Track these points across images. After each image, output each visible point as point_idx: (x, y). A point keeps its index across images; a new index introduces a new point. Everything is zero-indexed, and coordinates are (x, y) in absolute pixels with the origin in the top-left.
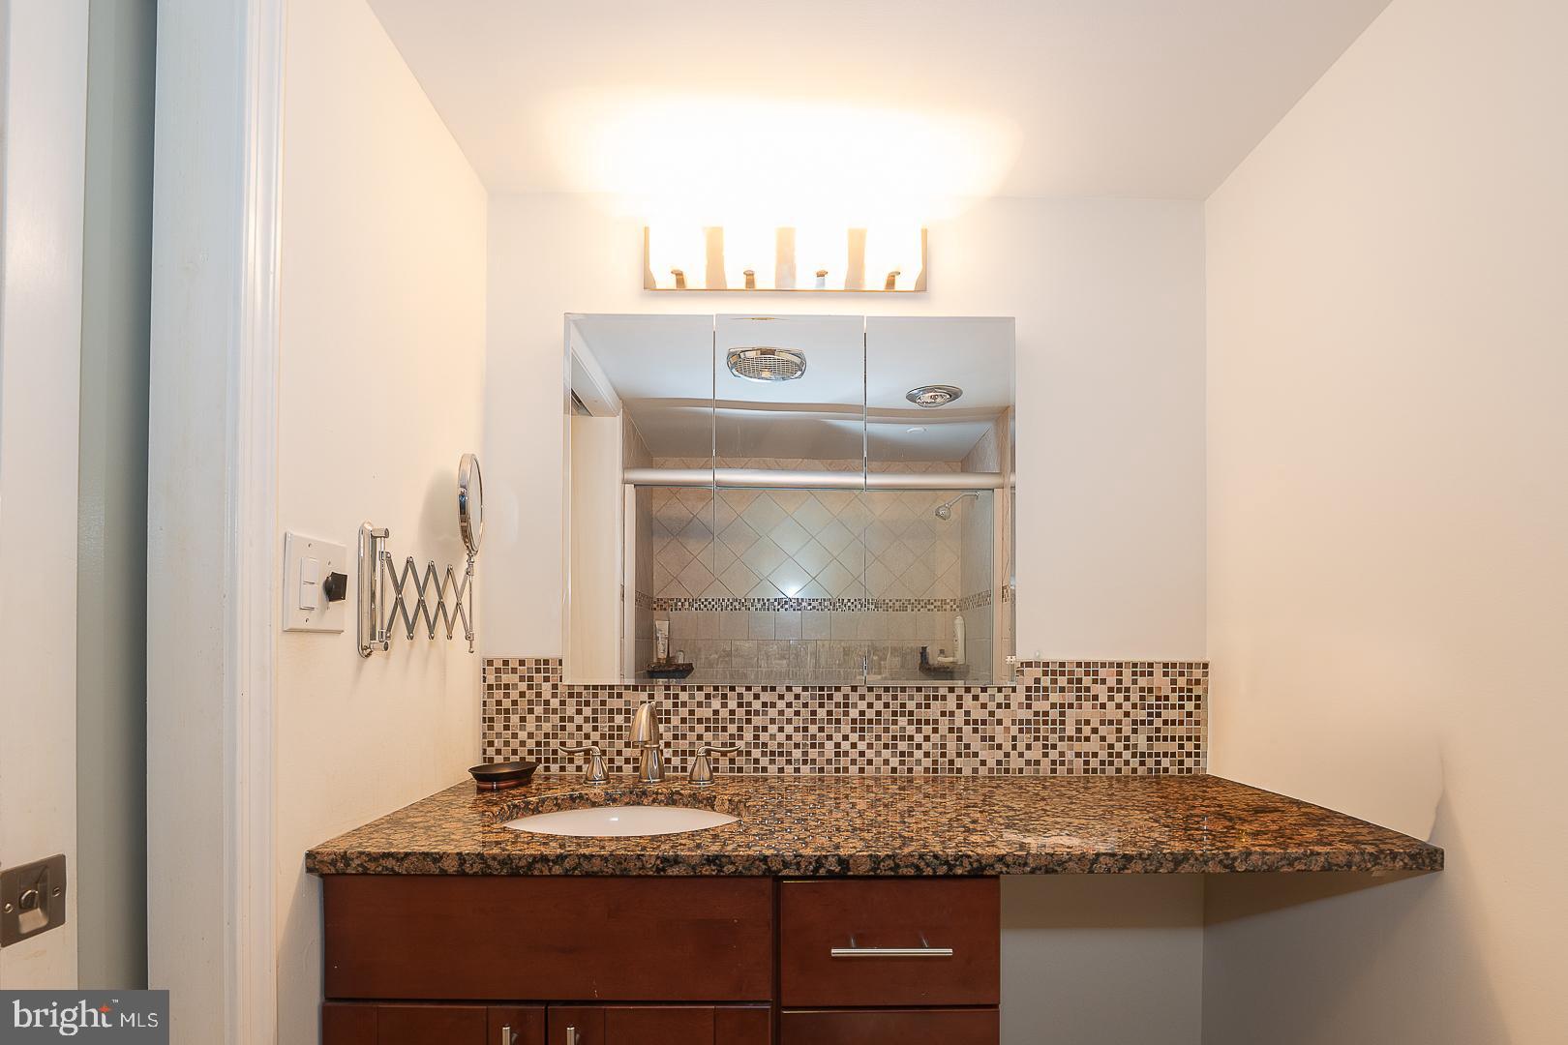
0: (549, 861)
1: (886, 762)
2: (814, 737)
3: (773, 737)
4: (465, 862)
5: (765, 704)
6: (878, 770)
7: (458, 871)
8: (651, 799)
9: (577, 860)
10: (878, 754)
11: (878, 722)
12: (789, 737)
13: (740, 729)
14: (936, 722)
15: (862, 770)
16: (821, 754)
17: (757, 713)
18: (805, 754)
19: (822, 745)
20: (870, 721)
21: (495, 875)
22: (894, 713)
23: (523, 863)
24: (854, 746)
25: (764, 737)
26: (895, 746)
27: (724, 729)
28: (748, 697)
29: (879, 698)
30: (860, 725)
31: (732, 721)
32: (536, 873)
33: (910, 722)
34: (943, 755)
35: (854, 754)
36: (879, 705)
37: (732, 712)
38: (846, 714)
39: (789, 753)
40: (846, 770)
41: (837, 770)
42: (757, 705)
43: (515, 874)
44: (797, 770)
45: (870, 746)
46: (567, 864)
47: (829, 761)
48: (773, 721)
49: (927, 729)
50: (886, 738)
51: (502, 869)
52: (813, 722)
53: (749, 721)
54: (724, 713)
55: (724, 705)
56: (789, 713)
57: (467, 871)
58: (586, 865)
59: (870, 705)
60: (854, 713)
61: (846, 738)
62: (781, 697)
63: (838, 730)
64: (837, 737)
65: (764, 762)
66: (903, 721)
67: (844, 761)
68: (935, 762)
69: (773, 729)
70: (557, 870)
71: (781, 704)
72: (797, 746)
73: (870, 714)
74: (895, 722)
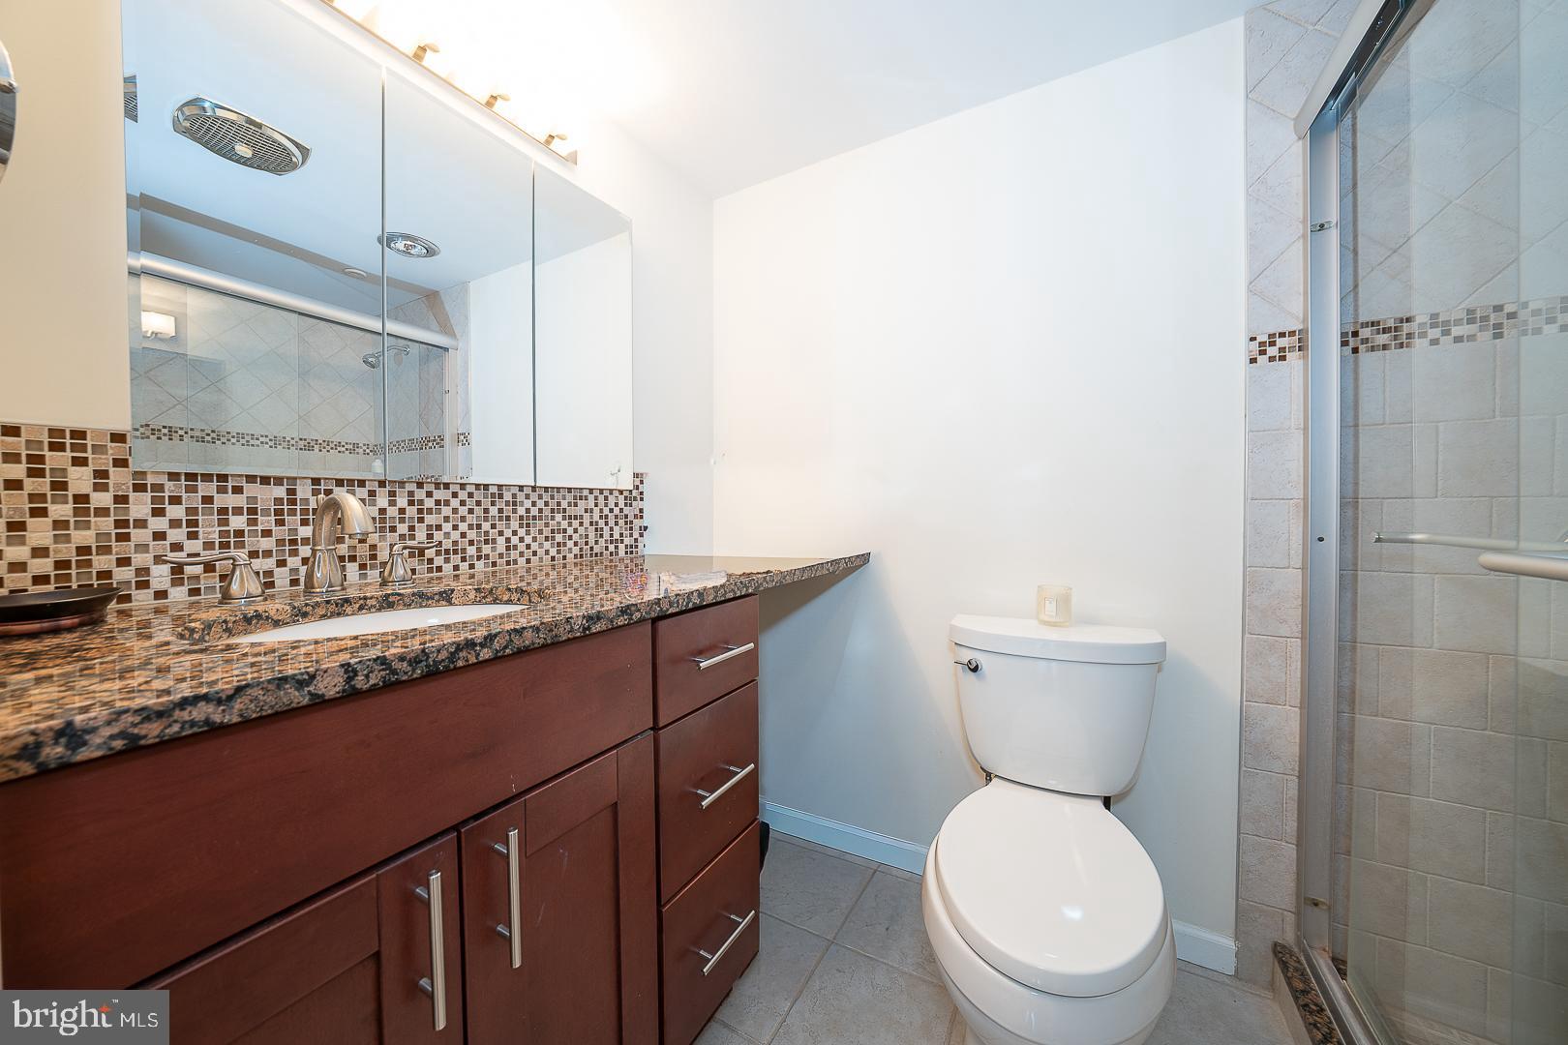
0: (475, 645)
1: (547, 552)
2: (487, 533)
3: (447, 535)
4: (356, 675)
5: (438, 502)
6: (541, 559)
7: (344, 691)
8: (358, 606)
9: (507, 638)
10: (541, 545)
11: (541, 519)
12: (463, 535)
13: (412, 528)
14: (581, 517)
15: (528, 561)
16: (494, 549)
17: (430, 511)
18: (479, 550)
19: (494, 541)
20: (534, 518)
21: (404, 681)
22: (553, 511)
23: (444, 655)
24: (522, 540)
25: (438, 536)
26: (553, 538)
27: (393, 529)
28: (420, 494)
29: (540, 497)
30: (526, 522)
31: (402, 520)
32: (460, 663)
33: (564, 518)
34: (587, 543)
35: (522, 547)
36: (540, 504)
37: (402, 511)
38: (515, 511)
39: (464, 550)
40: (515, 562)
41: (508, 563)
42: (429, 503)
43: (433, 674)
44: (472, 566)
45: (534, 539)
46: (496, 645)
47: (501, 556)
48: (447, 519)
49: (576, 524)
50: (547, 532)
51: (414, 670)
52: (486, 519)
53: (421, 520)
54: (392, 512)
55: (392, 503)
56: (463, 511)
57: (359, 686)
58: (518, 642)
59: (534, 504)
60: (521, 511)
61: (515, 533)
62: (455, 495)
63: (508, 526)
64: (508, 533)
65: (439, 561)
66: (559, 517)
67: (514, 555)
68: (581, 549)
69: (447, 527)
70: (486, 654)
71: (455, 503)
72: (471, 543)
73: (534, 511)
74: (553, 518)
